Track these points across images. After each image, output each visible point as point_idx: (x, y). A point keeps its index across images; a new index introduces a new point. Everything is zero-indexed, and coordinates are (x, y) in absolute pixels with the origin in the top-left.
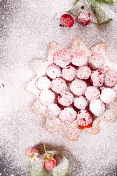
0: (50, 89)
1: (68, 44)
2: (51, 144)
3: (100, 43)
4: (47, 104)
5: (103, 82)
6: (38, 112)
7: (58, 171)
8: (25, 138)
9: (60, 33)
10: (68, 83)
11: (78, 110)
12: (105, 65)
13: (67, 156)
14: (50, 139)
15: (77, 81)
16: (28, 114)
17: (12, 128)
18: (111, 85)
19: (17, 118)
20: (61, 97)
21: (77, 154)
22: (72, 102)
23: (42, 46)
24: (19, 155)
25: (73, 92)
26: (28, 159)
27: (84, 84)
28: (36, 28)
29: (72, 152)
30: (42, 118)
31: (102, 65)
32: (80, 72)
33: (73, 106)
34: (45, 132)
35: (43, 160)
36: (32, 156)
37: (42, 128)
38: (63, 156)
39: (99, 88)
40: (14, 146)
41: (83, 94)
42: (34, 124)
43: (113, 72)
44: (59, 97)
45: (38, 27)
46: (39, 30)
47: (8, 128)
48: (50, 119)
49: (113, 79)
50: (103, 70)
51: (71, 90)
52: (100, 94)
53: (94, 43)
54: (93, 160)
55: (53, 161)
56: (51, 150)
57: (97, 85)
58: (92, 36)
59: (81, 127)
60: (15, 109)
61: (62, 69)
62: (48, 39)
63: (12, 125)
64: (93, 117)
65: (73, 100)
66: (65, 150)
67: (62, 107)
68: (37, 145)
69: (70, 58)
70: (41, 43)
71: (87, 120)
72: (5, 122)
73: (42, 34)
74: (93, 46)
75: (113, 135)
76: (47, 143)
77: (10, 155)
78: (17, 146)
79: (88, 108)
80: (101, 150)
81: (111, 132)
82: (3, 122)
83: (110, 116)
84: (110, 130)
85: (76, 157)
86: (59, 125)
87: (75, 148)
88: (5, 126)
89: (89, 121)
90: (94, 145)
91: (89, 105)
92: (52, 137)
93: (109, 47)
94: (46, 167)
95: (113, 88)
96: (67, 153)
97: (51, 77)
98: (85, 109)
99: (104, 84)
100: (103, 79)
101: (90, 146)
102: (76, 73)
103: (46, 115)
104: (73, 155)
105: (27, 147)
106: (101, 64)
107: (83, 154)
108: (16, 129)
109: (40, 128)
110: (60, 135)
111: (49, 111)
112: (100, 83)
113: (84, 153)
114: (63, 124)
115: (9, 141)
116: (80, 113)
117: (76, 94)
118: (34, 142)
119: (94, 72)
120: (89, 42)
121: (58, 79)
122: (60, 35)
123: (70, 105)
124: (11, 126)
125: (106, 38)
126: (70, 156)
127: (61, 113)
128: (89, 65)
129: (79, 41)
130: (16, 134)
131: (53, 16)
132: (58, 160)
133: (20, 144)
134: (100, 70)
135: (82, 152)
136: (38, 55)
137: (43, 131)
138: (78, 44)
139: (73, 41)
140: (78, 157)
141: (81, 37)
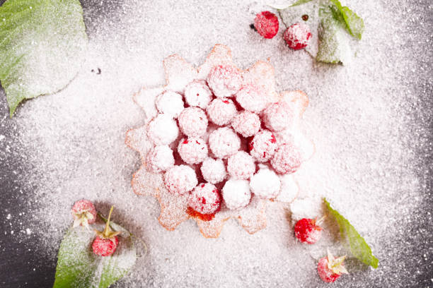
0: (177, 120)
1: (247, 63)
2: (124, 214)
3: (301, 92)
4: (157, 141)
5: (270, 157)
6: (134, 147)
7: (109, 265)
8: (86, 179)
9: (243, 38)
10: (212, 125)
11: (201, 180)
12: (288, 131)
13: (139, 249)
14: (126, 205)
15: (228, 131)
16: (114, 142)
17: (73, 151)
18: (279, 169)
19: (91, 139)
20: (186, 142)
21: (158, 256)
22: (199, 161)
23: (201, 43)
24: (59, 203)
25: (211, 147)
26: (70, 219)
27: (237, 142)
28: (209, 8)
29: (151, 247)
30: (133, 162)
31: (284, 129)
32: (242, 119)
33: (198, 168)
34: (125, 189)
35: (95, 233)
36: (80, 216)
37: (123, 180)
38: (133, 246)
39: (257, 163)
40: (60, 182)
41: (226, 158)
42: (114, 166)
43: (296, 151)
44: (183, 140)
45: (212, 7)
46: (211, 13)
47: (66, 147)
48: (147, 170)
49: (289, 162)
50: (282, 138)
51: (210, 141)
52: (254, 174)
53: (290, 87)
54: (178, 281)
55: (112, 242)
56: (118, 223)
57: (257, 155)
58: (294, 73)
59: (192, 212)
60: (97, 121)
61: (214, 97)
62: (218, 36)
63: (77, 145)
64: (220, 205)
65: (204, 159)
66: (141, 237)
67: (178, 160)
68: (99, 202)
69: (238, 87)
70: (202, 37)
71: (207, 205)
72: (67, 134)
73: (213, 23)
74: (286, 90)
75: (235, 258)
76: (118, 210)
77: (44, 194)
78: (65, 185)
79: (220, 186)
80: (202, 272)
81: (235, 252)
82: (63, 132)
83: (249, 221)
84: (236, 247)
85: (153, 260)
86: (157, 188)
87: (160, 244)
88: (63, 141)
89: (210, 208)
90: (195, 258)
91: (225, 181)
92: (131, 204)
93: (313, 108)
94: (94, 248)
95: (281, 177)
96: (142, 244)
97: (189, 101)
98: (215, 185)
99: (269, 162)
100: (272, 152)
101: (188, 256)
102: (234, 117)
103: (144, 159)
104: (152, 253)
105: (82, 196)
106: (283, 125)
107: (168, 261)
108: (80, 156)
109: (121, 177)
110: (148, 208)
111: (154, 154)
112: (264, 157)
113: (171, 260)
114: (165, 190)
115: (57, 170)
116: (203, 186)
117: (214, 151)
118: (97, 194)
119: (265, 132)
120: (284, 80)
121: (199, 111)
122: (241, 42)
123: (194, 164)
124: (73, 147)
125: (316, 90)
126: (144, 253)
127: (172, 170)
128: (262, 117)
129: (268, 67)
130: (74, 164)
131: (248, 3)
132: (121, 248)
133: (71, 185)
134: (275, 134)
135: (169, 257)
136: (186, 53)
137: (122, 185)
138: (264, 72)
139: (258, 62)
140: (157, 262)
141: (275, 65)
